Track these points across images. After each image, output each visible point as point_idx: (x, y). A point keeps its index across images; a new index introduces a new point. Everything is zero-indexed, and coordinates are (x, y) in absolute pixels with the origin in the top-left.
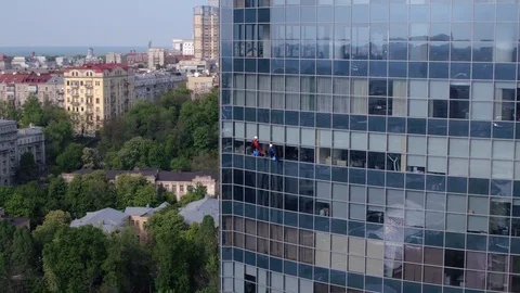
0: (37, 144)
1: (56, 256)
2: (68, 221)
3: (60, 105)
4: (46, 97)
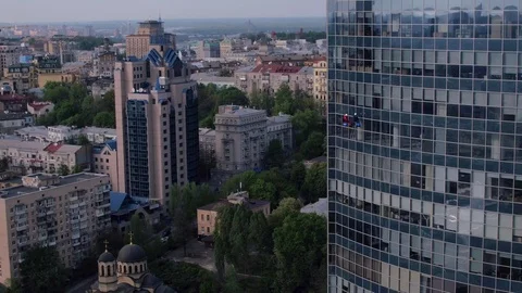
0: (285, 131)
1: (283, 239)
2: (299, 207)
3: (310, 94)
4: (297, 86)
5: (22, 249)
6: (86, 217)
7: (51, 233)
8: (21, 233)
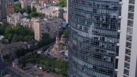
5: (42, 34)
6: (57, 28)
7: (49, 31)
8: (42, 30)
